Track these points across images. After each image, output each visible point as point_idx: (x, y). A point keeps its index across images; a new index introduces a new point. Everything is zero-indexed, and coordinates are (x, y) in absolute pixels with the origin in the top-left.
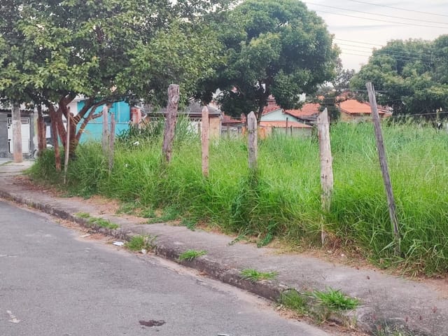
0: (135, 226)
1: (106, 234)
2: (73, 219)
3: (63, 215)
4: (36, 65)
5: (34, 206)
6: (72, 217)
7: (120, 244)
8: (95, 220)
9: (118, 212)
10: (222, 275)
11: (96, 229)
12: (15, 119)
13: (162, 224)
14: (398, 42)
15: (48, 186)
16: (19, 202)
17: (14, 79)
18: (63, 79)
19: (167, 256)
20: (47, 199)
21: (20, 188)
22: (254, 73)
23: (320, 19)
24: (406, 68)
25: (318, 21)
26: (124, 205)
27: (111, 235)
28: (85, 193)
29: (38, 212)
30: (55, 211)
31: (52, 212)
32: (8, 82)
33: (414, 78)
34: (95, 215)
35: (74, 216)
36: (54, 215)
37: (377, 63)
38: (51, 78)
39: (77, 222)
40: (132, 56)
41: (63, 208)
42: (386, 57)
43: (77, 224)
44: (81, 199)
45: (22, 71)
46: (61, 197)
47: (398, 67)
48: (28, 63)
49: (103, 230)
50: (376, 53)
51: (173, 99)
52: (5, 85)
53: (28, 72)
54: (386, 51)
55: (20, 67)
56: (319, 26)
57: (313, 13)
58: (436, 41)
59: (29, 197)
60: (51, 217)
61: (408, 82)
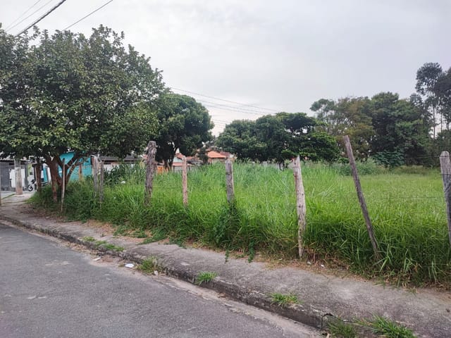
0: (136, 247)
1: (114, 255)
2: (80, 243)
3: (70, 239)
4: (41, 129)
5: (42, 231)
6: (79, 241)
7: (131, 265)
8: (100, 243)
9: (116, 234)
10: (244, 297)
11: (104, 251)
12: (17, 166)
13: (156, 243)
14: (238, 121)
15: (49, 213)
16: (29, 227)
17: (23, 139)
18: (63, 139)
19: (179, 276)
20: (51, 225)
21: (27, 216)
22: (170, 137)
23: (204, 107)
24: (243, 135)
25: (203, 108)
26: (117, 227)
27: (119, 256)
28: (82, 219)
29: (47, 237)
30: (62, 236)
31: (59, 236)
32: (19, 141)
33: (248, 139)
34: (98, 238)
35: (81, 240)
36: (61, 238)
37: (228, 132)
38: (53, 138)
39: (84, 244)
40: (111, 124)
41: (69, 233)
42: (233, 129)
43: (84, 247)
44: (80, 223)
45: (30, 134)
46: (62, 222)
47: (239, 134)
48: (35, 127)
49: (110, 252)
50: (227, 127)
51: (152, 151)
52: (16, 143)
53: (34, 134)
54: (232, 126)
55: (27, 130)
56: (204, 111)
57: (200, 104)
58: (257, 120)
59: (36, 223)
60: (59, 241)
61: (245, 141)
